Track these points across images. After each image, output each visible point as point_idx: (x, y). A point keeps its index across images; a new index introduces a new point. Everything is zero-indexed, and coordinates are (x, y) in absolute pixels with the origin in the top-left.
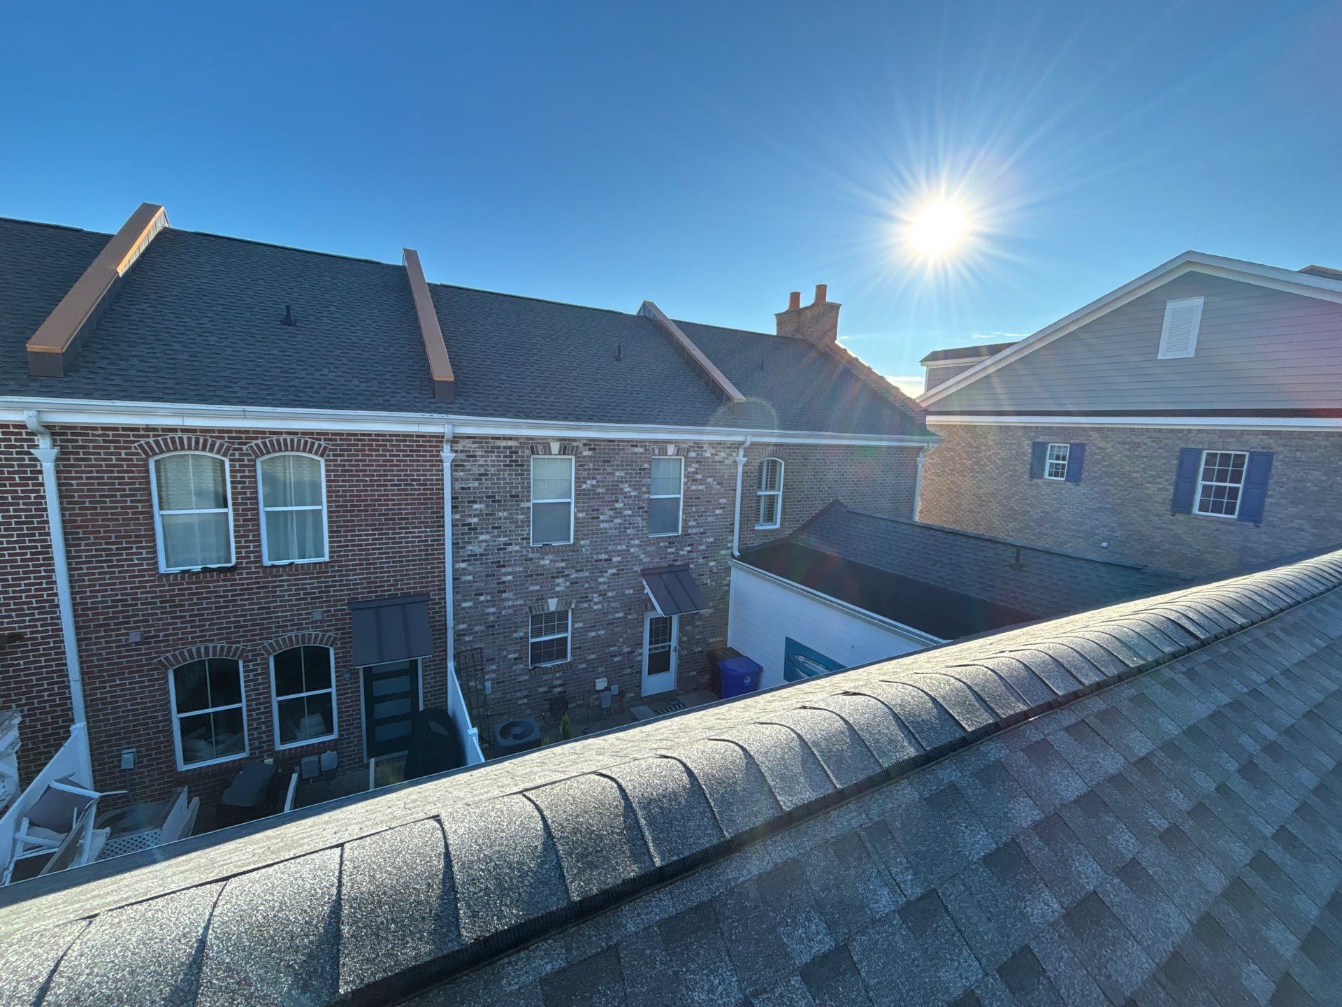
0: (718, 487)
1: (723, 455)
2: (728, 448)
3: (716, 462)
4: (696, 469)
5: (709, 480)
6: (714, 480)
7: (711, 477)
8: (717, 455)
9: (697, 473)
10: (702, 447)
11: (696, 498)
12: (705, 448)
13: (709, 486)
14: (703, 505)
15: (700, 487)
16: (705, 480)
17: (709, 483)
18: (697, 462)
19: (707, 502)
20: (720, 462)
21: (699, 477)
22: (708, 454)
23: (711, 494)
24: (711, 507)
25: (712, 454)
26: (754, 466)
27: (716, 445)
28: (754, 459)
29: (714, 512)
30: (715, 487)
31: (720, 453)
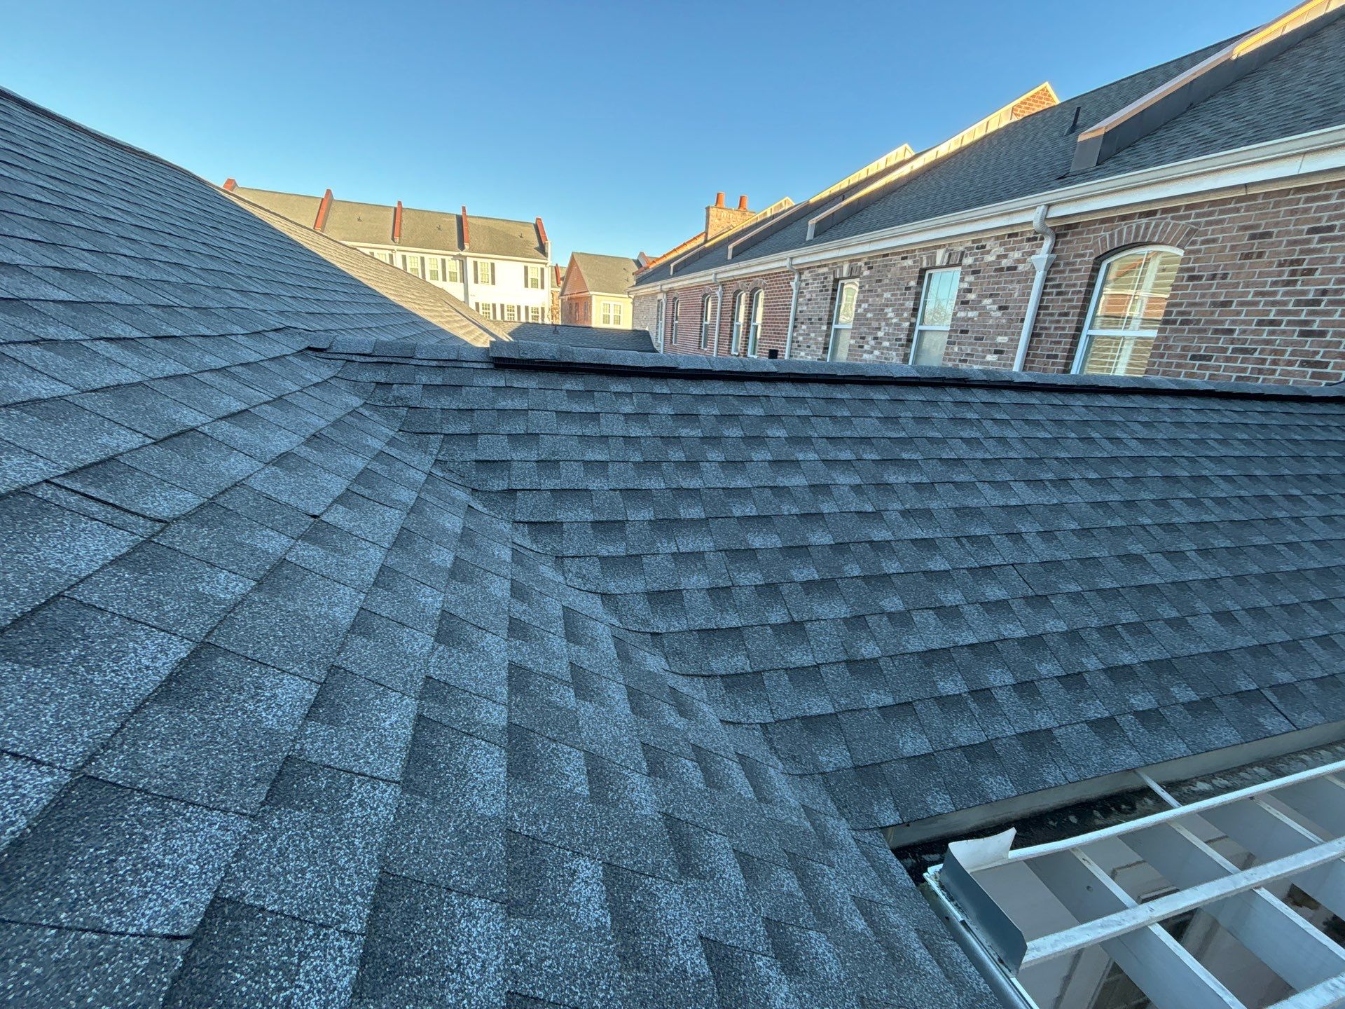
0: (999, 314)
1: (1017, 255)
2: (1029, 240)
3: (1001, 269)
5: (987, 302)
6: (994, 303)
7: (991, 296)
8: (1005, 256)
9: (970, 291)
11: (962, 332)
13: (984, 313)
15: (971, 314)
17: (984, 307)
22: (990, 258)
23: (985, 326)
24: (980, 349)
25: (999, 257)
26: (1079, 271)
27: (1006, 239)
28: (1083, 255)
29: (984, 357)
30: (993, 314)
31: (1011, 254)
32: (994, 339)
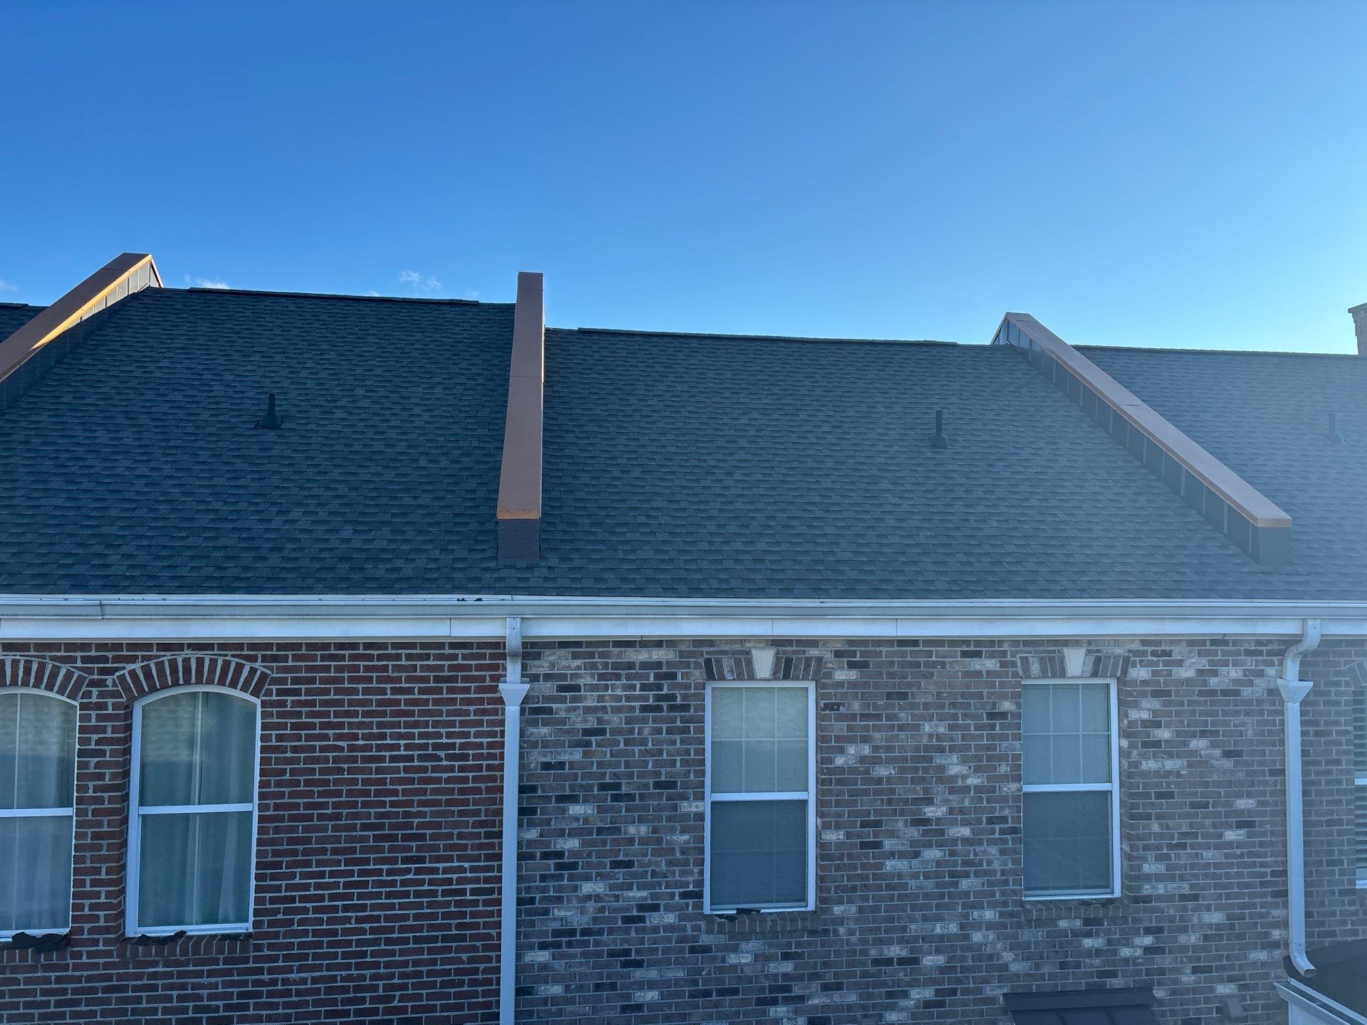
0: (1228, 764)
1: (1235, 673)
2: (1249, 653)
3: (1213, 693)
4: (1156, 713)
5: (1198, 744)
6: (1213, 745)
7: (1203, 734)
8: (1215, 673)
9: (1158, 725)
10: (1169, 654)
12: (1176, 656)
13: (1198, 762)
14: (1182, 816)
15: (1170, 765)
16: (1185, 744)
17: (1195, 753)
18: (1157, 694)
19: (1194, 805)
20: (1225, 692)
21: (1165, 734)
22: (1187, 673)
23: (1207, 784)
24: (1208, 822)
25: (1200, 672)
26: (1337, 703)
27: (1208, 647)
28: (1337, 684)
29: (1220, 836)
30: (1216, 763)
31: (1223, 670)
32: (1230, 804)
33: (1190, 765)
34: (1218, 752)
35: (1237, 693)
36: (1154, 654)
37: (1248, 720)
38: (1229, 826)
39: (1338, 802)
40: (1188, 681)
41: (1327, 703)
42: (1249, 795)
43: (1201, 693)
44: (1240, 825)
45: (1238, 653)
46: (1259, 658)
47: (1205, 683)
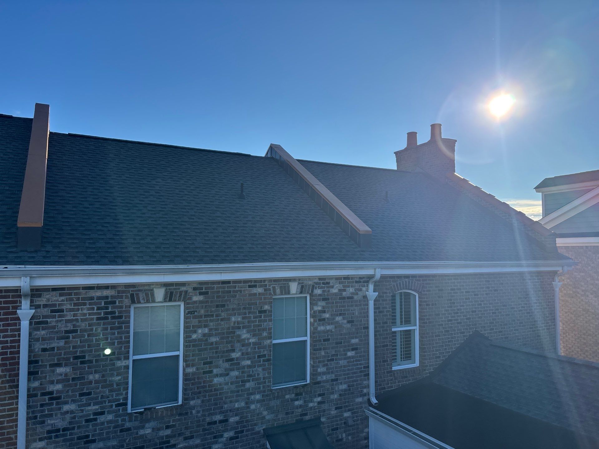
0: (349, 325)
1: (351, 290)
2: (357, 282)
3: (344, 298)
4: (323, 307)
5: (339, 319)
6: (344, 319)
7: (340, 315)
8: (345, 290)
9: (324, 312)
10: (328, 283)
11: (325, 340)
12: (331, 284)
13: (338, 326)
14: (333, 348)
15: (328, 327)
16: (334, 319)
17: (337, 322)
18: (324, 299)
19: (337, 343)
20: (348, 298)
21: (327, 315)
22: (335, 291)
23: (341, 334)
24: (342, 349)
25: (340, 290)
26: (386, 300)
27: (343, 280)
28: (386, 293)
29: (346, 354)
30: (345, 326)
31: (348, 289)
32: (349, 342)
33: (336, 327)
34: (345, 321)
35: (352, 298)
36: (323, 283)
37: (356, 308)
38: (349, 350)
39: (387, 338)
40: (335, 294)
41: (383, 300)
42: (356, 338)
43: (340, 298)
44: (353, 350)
45: (353, 282)
46: (360, 284)
47: (341, 294)
